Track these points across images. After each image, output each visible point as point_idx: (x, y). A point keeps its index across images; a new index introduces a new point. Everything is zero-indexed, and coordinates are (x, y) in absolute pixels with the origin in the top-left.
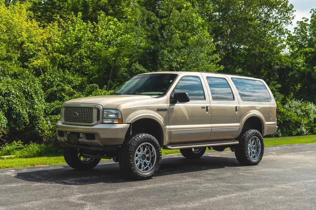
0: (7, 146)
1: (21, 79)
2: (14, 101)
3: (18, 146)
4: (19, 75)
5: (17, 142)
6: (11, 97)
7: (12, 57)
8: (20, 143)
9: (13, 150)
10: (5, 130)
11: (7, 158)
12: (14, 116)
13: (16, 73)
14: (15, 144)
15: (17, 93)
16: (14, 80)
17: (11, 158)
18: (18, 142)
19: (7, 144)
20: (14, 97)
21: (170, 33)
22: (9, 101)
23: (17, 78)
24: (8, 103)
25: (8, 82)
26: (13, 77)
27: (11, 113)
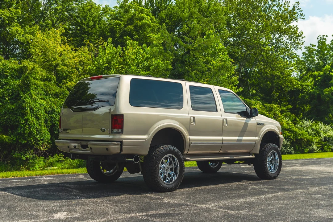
0: (50, 159)
1: (61, 98)
2: (56, 118)
3: (60, 158)
4: (60, 95)
5: (58, 155)
6: (54, 115)
7: (51, 78)
8: (61, 156)
9: (55, 163)
10: (48, 144)
11: (51, 169)
12: (56, 132)
13: (57, 92)
14: (57, 157)
15: (59, 111)
16: (55, 100)
17: (54, 169)
18: (60, 155)
19: (50, 157)
20: (56, 115)
21: (194, 58)
22: (52, 118)
23: (58, 97)
24: (51, 119)
25: (51, 101)
26: (54, 96)
27: (54, 129)
